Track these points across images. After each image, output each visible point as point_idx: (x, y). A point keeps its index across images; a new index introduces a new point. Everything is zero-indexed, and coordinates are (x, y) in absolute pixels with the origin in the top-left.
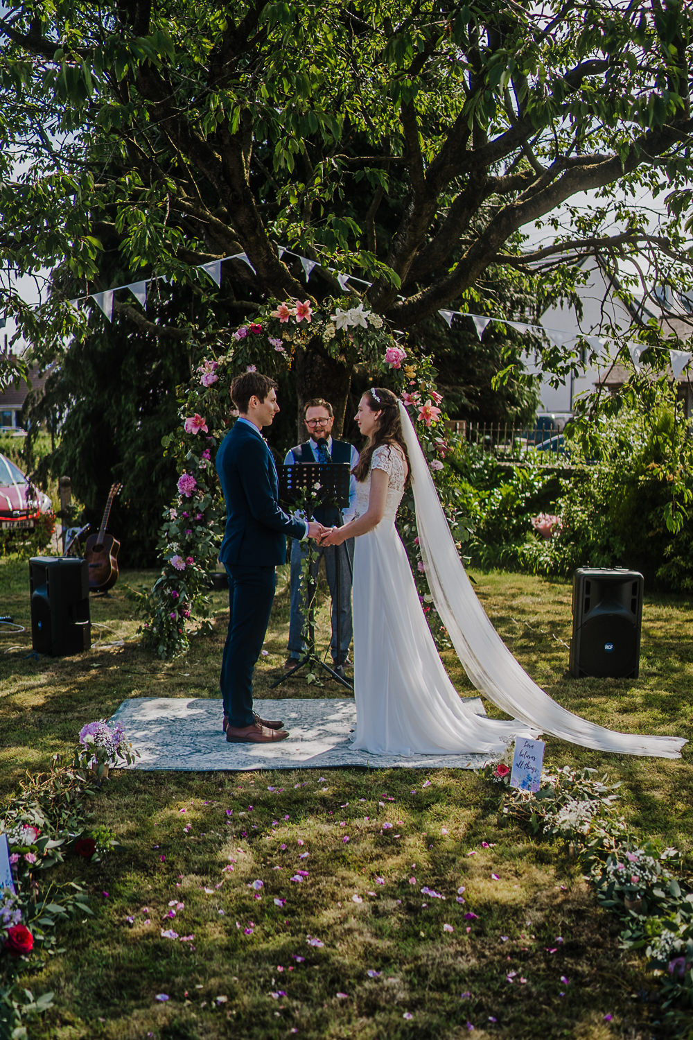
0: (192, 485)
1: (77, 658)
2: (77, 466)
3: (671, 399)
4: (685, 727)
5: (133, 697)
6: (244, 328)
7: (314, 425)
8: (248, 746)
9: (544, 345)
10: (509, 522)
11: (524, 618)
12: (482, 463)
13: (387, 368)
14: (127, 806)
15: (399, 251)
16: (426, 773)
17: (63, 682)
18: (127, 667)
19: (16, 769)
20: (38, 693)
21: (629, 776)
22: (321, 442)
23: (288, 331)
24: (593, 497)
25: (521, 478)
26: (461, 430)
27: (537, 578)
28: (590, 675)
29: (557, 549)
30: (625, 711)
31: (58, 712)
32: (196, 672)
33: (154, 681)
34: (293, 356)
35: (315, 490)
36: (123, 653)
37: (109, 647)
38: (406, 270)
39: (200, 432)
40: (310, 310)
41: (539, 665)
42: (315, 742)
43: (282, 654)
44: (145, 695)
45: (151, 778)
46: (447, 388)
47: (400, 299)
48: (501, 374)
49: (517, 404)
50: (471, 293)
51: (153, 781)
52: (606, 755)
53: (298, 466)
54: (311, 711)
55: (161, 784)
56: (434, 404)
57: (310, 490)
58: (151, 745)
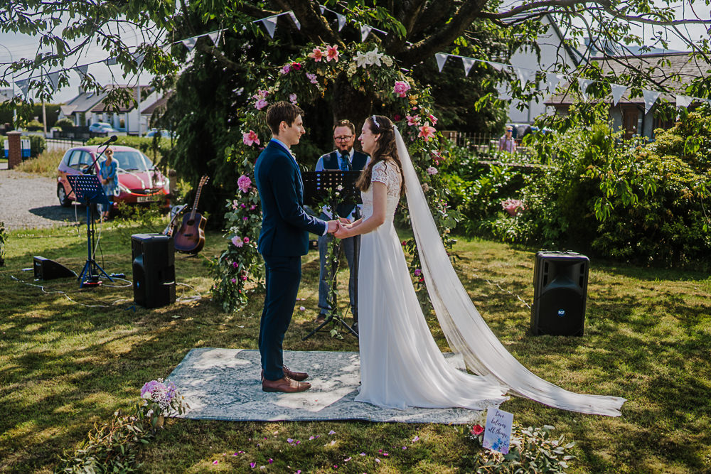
0: (249, 184)
1: (163, 310)
2: (185, 160)
3: (604, 119)
4: (623, 384)
5: (198, 347)
6: (288, 66)
7: (340, 140)
8: (279, 395)
9: (513, 78)
10: (485, 204)
11: (495, 279)
12: (468, 161)
13: (395, 97)
14: (171, 456)
15: (407, 8)
16: (416, 427)
17: (149, 332)
18: (198, 320)
19: (92, 416)
20: (128, 341)
21: (580, 434)
22: (345, 153)
23: (321, 68)
24: (547, 188)
25: (496, 173)
26: (453, 137)
27: (505, 245)
28: (547, 334)
29: (520, 224)
30: (574, 368)
31: (138, 359)
32: (249, 325)
33: (217, 332)
34: (326, 86)
35: (338, 191)
36: (199, 306)
37: (190, 301)
38: (413, 23)
39: (254, 144)
40: (338, 52)
41: (506, 323)
42: (331, 393)
43: (315, 310)
44: (208, 345)
45: (196, 427)
46: (444, 108)
47: (409, 45)
48: (482, 100)
49: (492, 119)
50: (461, 41)
51: (199, 429)
52: (562, 413)
53: (325, 173)
54: (331, 363)
55: (204, 433)
56: (431, 125)
57: (335, 190)
58: (202, 393)
